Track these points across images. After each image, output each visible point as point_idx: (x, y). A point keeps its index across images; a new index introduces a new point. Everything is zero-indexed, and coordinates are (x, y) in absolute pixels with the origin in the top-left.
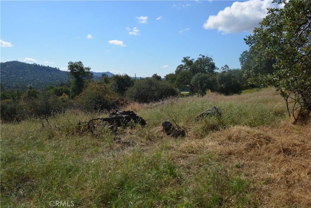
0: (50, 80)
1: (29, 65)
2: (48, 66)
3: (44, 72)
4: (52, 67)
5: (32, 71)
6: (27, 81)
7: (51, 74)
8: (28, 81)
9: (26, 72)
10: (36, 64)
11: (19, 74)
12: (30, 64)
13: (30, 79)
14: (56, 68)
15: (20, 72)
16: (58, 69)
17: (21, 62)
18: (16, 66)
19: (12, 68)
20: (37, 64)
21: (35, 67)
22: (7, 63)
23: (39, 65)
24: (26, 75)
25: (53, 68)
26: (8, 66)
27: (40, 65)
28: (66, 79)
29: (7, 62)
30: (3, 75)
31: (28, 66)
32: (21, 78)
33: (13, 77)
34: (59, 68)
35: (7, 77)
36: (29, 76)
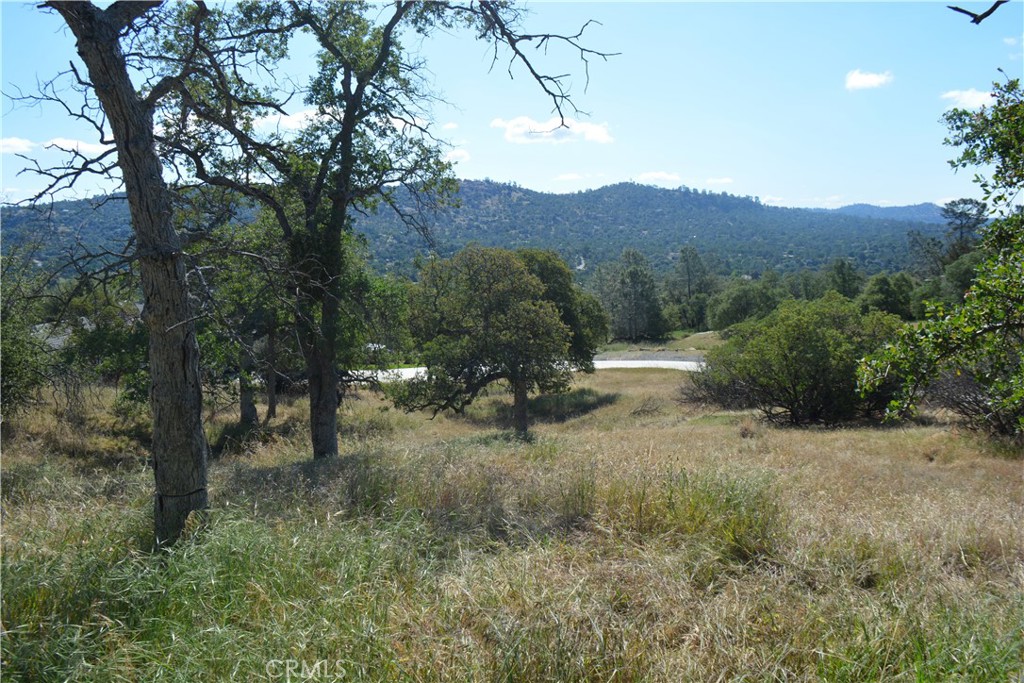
0: (732, 236)
1: (665, 192)
2: (724, 194)
3: (712, 212)
4: (736, 195)
5: (675, 211)
6: (662, 243)
7: (733, 220)
8: (667, 243)
9: (658, 214)
10: (687, 189)
11: (638, 223)
12: (668, 191)
13: (670, 235)
14: (747, 198)
15: (640, 217)
16: (754, 200)
17: (642, 185)
18: (629, 198)
19: (619, 205)
20: (691, 189)
21: (686, 200)
22: (604, 190)
23: (695, 190)
24: (658, 223)
25: (738, 198)
26: (606, 199)
27: (700, 192)
28: (784, 234)
29: (603, 188)
30: (595, 227)
31: (664, 195)
32: (646, 232)
33: (621, 231)
34: (757, 198)
35: (606, 232)
36: (667, 227)
